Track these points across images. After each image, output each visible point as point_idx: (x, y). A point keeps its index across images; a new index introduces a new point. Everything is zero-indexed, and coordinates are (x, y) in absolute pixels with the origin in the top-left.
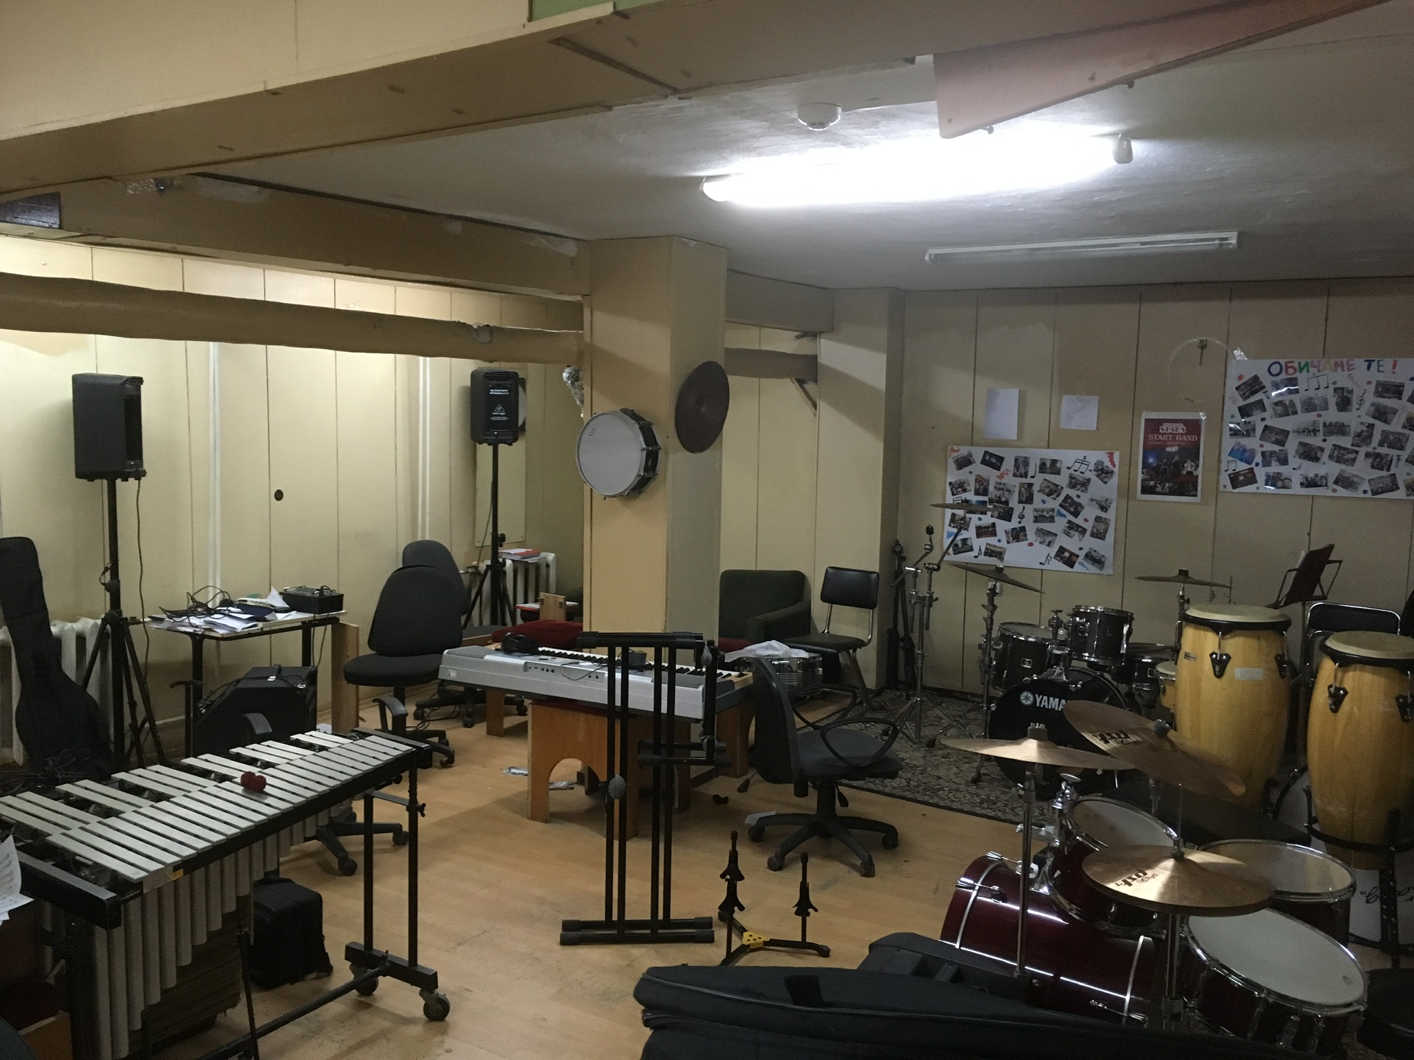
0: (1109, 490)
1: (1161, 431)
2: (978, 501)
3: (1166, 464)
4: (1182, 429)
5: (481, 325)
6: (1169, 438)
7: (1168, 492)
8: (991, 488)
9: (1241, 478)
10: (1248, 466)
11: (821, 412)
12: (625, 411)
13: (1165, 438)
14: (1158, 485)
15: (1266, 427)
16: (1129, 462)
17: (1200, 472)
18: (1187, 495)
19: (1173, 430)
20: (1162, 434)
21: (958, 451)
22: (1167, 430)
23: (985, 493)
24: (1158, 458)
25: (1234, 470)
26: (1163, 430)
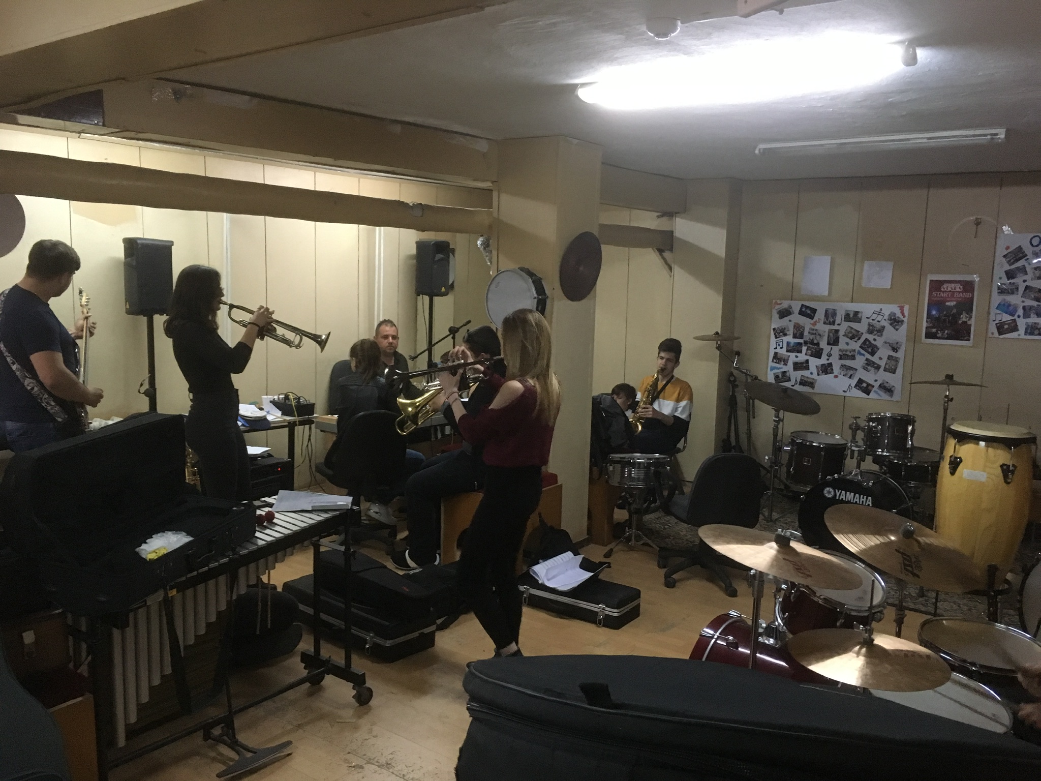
0: (900, 335)
1: (942, 290)
2: (795, 343)
3: (945, 315)
4: (960, 288)
5: (415, 204)
6: (948, 295)
7: (947, 337)
8: (806, 333)
9: (1006, 327)
10: (1013, 318)
11: (675, 273)
12: (522, 269)
13: (945, 295)
14: (939, 332)
15: (1027, 287)
16: (916, 314)
17: (972, 322)
18: (962, 340)
19: (952, 289)
20: (943, 292)
21: (780, 304)
22: (947, 289)
23: (801, 337)
24: (939, 310)
25: (1000, 320)
26: (944, 289)
